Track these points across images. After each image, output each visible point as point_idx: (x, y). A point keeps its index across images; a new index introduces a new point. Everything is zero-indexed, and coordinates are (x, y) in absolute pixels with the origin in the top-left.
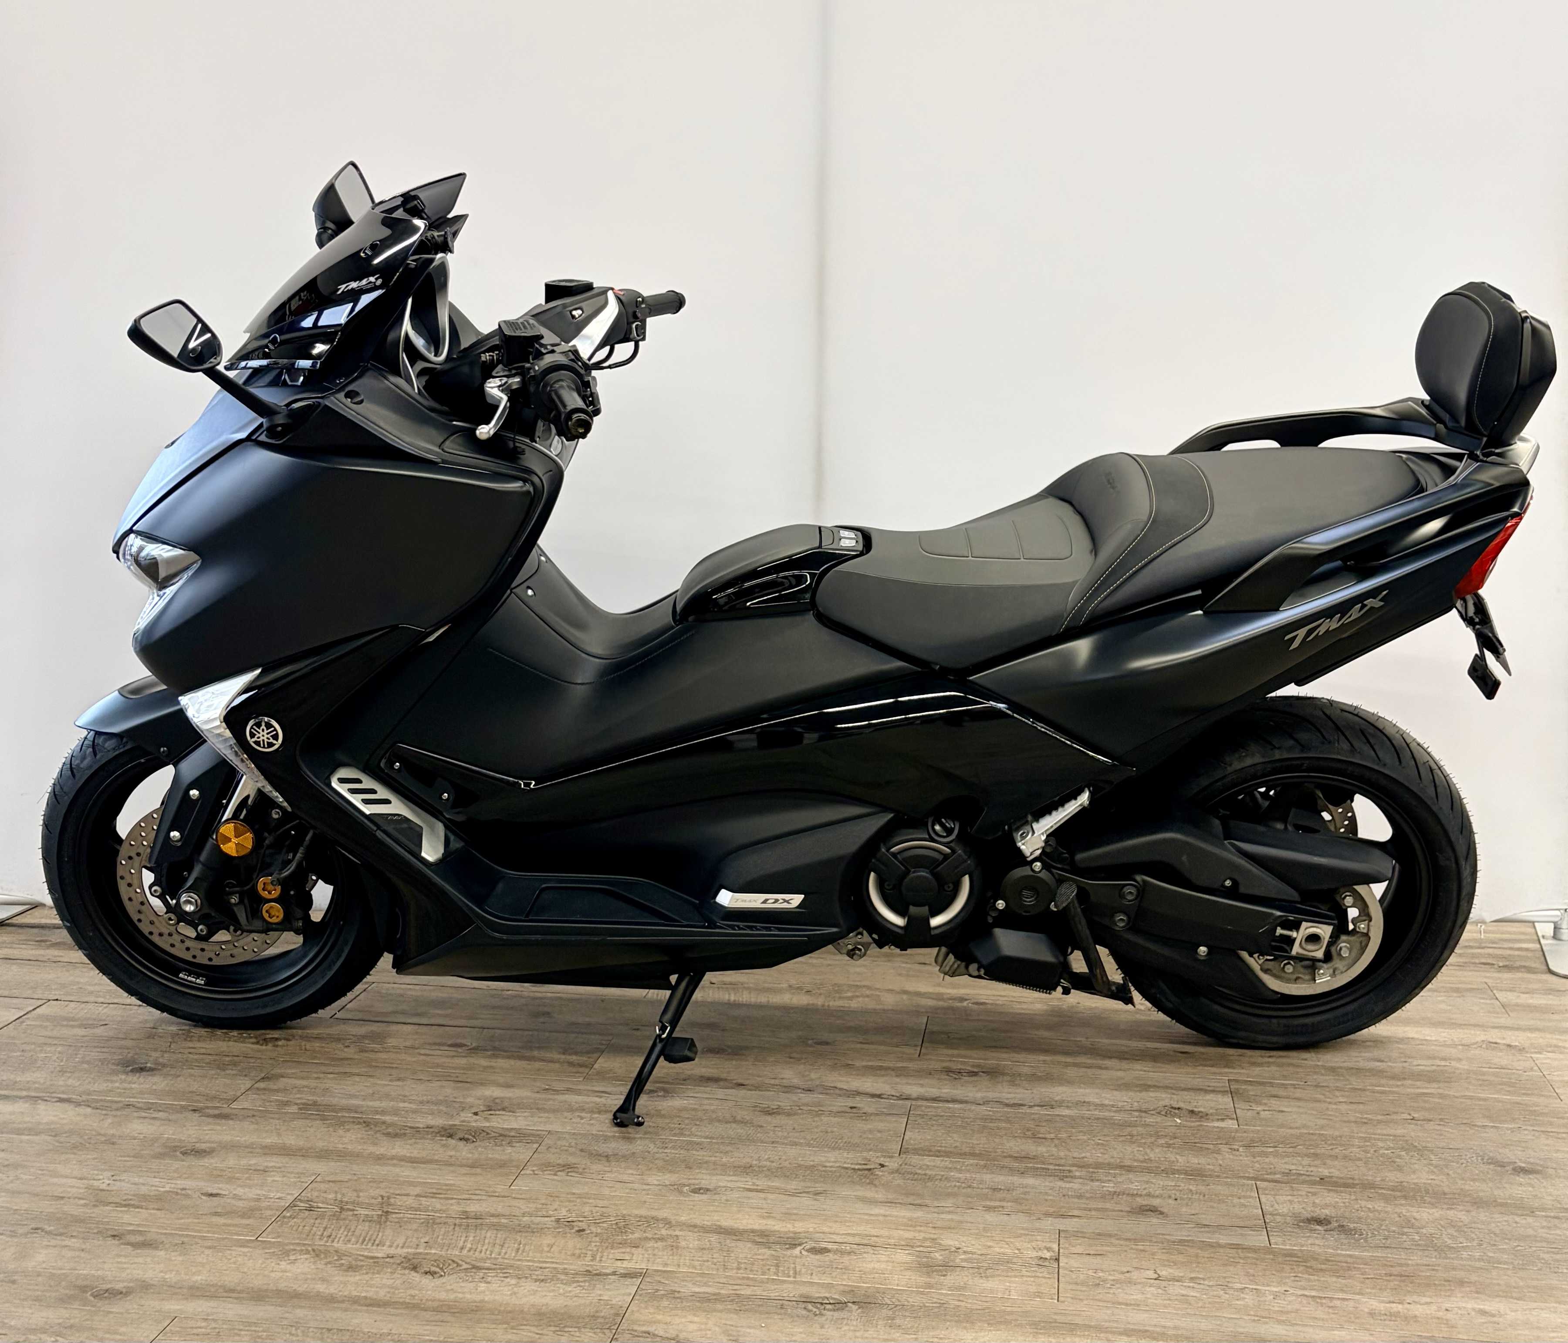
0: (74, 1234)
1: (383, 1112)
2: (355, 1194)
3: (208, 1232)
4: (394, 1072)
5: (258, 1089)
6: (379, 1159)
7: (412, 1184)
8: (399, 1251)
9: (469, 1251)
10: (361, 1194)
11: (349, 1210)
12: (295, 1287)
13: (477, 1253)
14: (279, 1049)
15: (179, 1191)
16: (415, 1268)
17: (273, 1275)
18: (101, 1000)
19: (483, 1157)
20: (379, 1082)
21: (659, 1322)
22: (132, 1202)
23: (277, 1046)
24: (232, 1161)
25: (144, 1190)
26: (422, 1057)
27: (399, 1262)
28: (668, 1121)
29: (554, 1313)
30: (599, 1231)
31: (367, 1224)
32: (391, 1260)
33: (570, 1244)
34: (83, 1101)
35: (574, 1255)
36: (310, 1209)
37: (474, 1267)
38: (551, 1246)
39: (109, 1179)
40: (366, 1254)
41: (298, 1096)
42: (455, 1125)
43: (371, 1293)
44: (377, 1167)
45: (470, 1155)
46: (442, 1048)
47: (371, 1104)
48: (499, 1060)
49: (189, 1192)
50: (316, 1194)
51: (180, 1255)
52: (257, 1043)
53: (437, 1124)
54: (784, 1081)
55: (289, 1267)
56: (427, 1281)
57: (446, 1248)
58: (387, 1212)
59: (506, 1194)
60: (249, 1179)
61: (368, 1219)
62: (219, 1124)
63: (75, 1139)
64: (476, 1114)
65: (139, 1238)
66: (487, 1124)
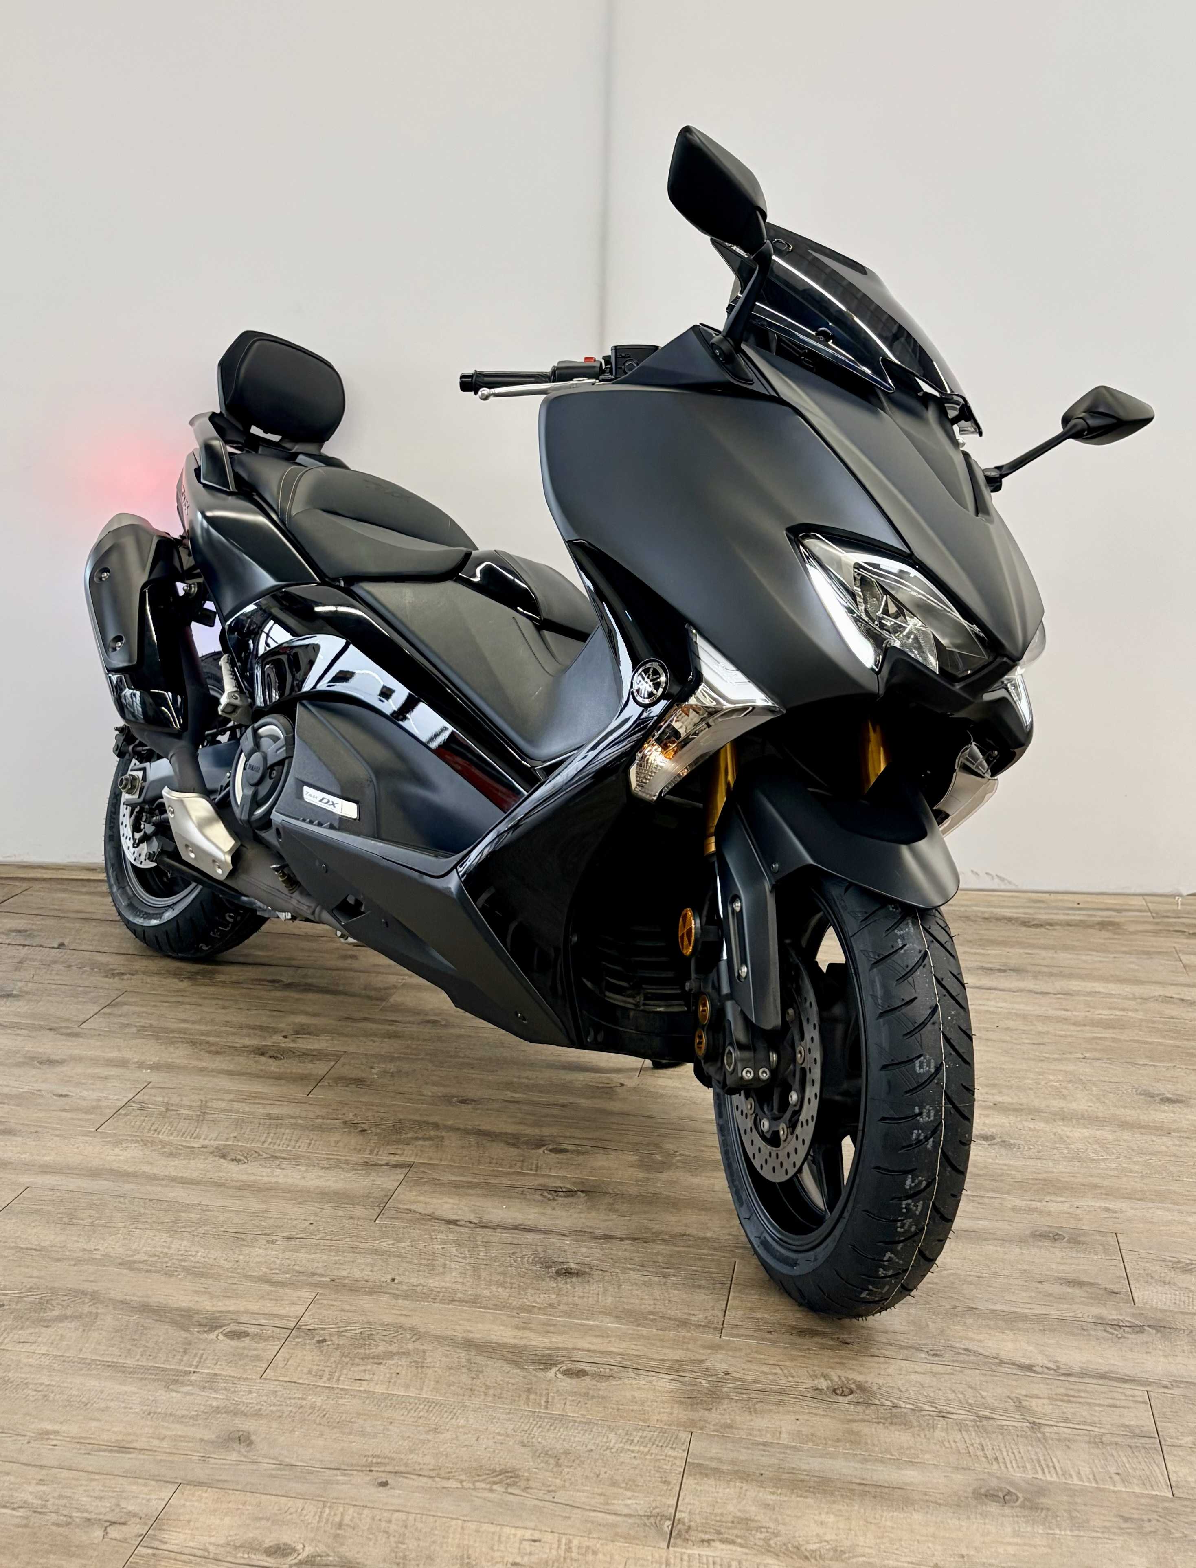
1: (208, 1034)
2: (179, 1099)
3: (58, 1124)
4: (221, 1002)
5: (104, 1014)
6: (201, 1071)
7: (226, 1091)
8: (212, 1142)
9: (269, 1144)
10: (184, 1098)
11: (173, 1110)
12: (125, 1167)
13: (276, 1147)
14: (124, 982)
15: (35, 1092)
16: (224, 1156)
17: (108, 1158)
19: (289, 1071)
20: (207, 1010)
21: (419, 1202)
23: (123, 979)
24: (79, 1069)
26: (245, 991)
27: (211, 1151)
29: (335, 1193)
30: (378, 1131)
31: (187, 1121)
32: (205, 1150)
33: (353, 1141)
35: (355, 1149)
36: (141, 1109)
37: (273, 1156)
38: (338, 1142)
40: (184, 1144)
41: (137, 1020)
42: (267, 1046)
43: (186, 1174)
44: (199, 1078)
45: (277, 1070)
46: (261, 983)
47: (198, 1027)
48: (309, 994)
49: (43, 1092)
50: (146, 1097)
51: (34, 1141)
52: (106, 977)
53: (252, 1044)
55: (121, 1153)
56: (233, 1166)
57: (250, 1141)
58: (205, 1113)
59: (303, 1101)
60: (93, 1084)
61: (188, 1118)
62: (70, 1041)
64: (285, 1037)
66: (294, 1045)
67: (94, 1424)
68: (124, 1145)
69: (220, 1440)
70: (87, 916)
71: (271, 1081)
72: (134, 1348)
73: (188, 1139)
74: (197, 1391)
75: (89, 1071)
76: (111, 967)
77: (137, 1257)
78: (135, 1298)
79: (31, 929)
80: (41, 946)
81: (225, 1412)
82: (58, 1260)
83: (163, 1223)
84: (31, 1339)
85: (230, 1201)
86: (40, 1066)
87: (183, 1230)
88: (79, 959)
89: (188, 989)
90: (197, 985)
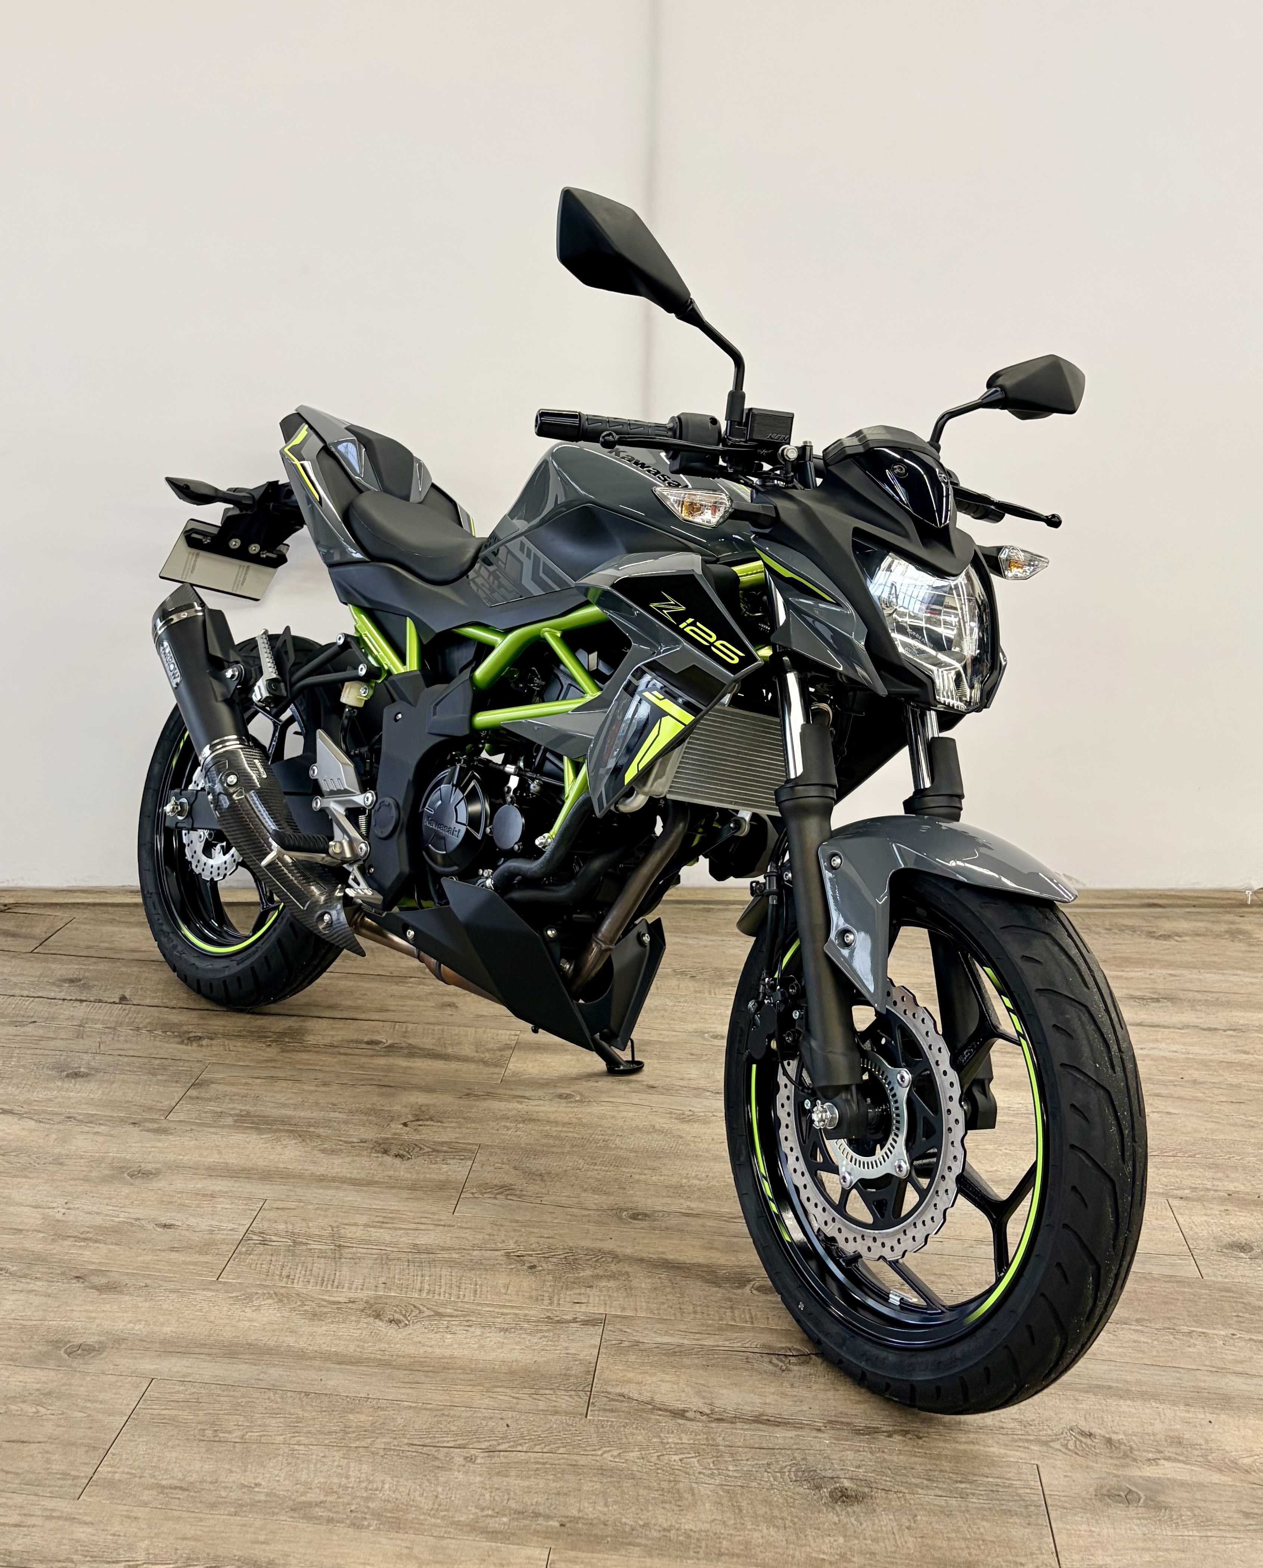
0: (38, 1276)
1: (316, 1125)
2: (304, 1225)
3: (170, 1271)
4: (320, 1075)
5: (190, 1097)
6: (321, 1180)
7: (357, 1210)
8: (360, 1294)
9: (428, 1293)
10: (311, 1224)
11: (301, 1243)
12: (265, 1339)
13: (436, 1297)
14: (204, 1049)
15: (133, 1221)
16: (378, 1315)
17: (241, 1325)
18: (26, 993)
19: (422, 1176)
20: (306, 1087)
21: (631, 1381)
22: (90, 1235)
23: (202, 1046)
24: (179, 1183)
25: (99, 1220)
26: (343, 1058)
27: (361, 1307)
28: (590, 1131)
29: (526, 1370)
30: (550, 1267)
31: (322, 1260)
32: (354, 1306)
33: (525, 1284)
34: (26, 1113)
35: (531, 1296)
36: (264, 1242)
37: (436, 1313)
38: (507, 1286)
39: (64, 1208)
40: (327, 1298)
41: (231, 1106)
42: (388, 1139)
43: (340, 1348)
44: (321, 1191)
45: (409, 1176)
46: (360, 1046)
47: (302, 1114)
48: (417, 1060)
49: (143, 1222)
50: (266, 1224)
51: (146, 1301)
52: (182, 1043)
53: (371, 1138)
54: (692, 1082)
55: (254, 1315)
56: (391, 1331)
57: (404, 1290)
58: (339, 1246)
59: (450, 1223)
60: (198, 1206)
61: (322, 1255)
62: (159, 1141)
63: (24, 1159)
64: (405, 1124)
65: (103, 1281)
66: (418, 1137)
68: (256, 1303)
71: (405, 1194)
73: (329, 1288)
75: (191, 1186)
76: (185, 1028)
77: (310, 1497)
79: (84, 978)
80: (100, 1001)
82: (213, 1506)
83: (330, 1433)
85: (404, 1391)
86: (131, 1181)
87: (357, 1444)
88: (147, 1018)
89: (279, 1058)
90: (288, 1051)
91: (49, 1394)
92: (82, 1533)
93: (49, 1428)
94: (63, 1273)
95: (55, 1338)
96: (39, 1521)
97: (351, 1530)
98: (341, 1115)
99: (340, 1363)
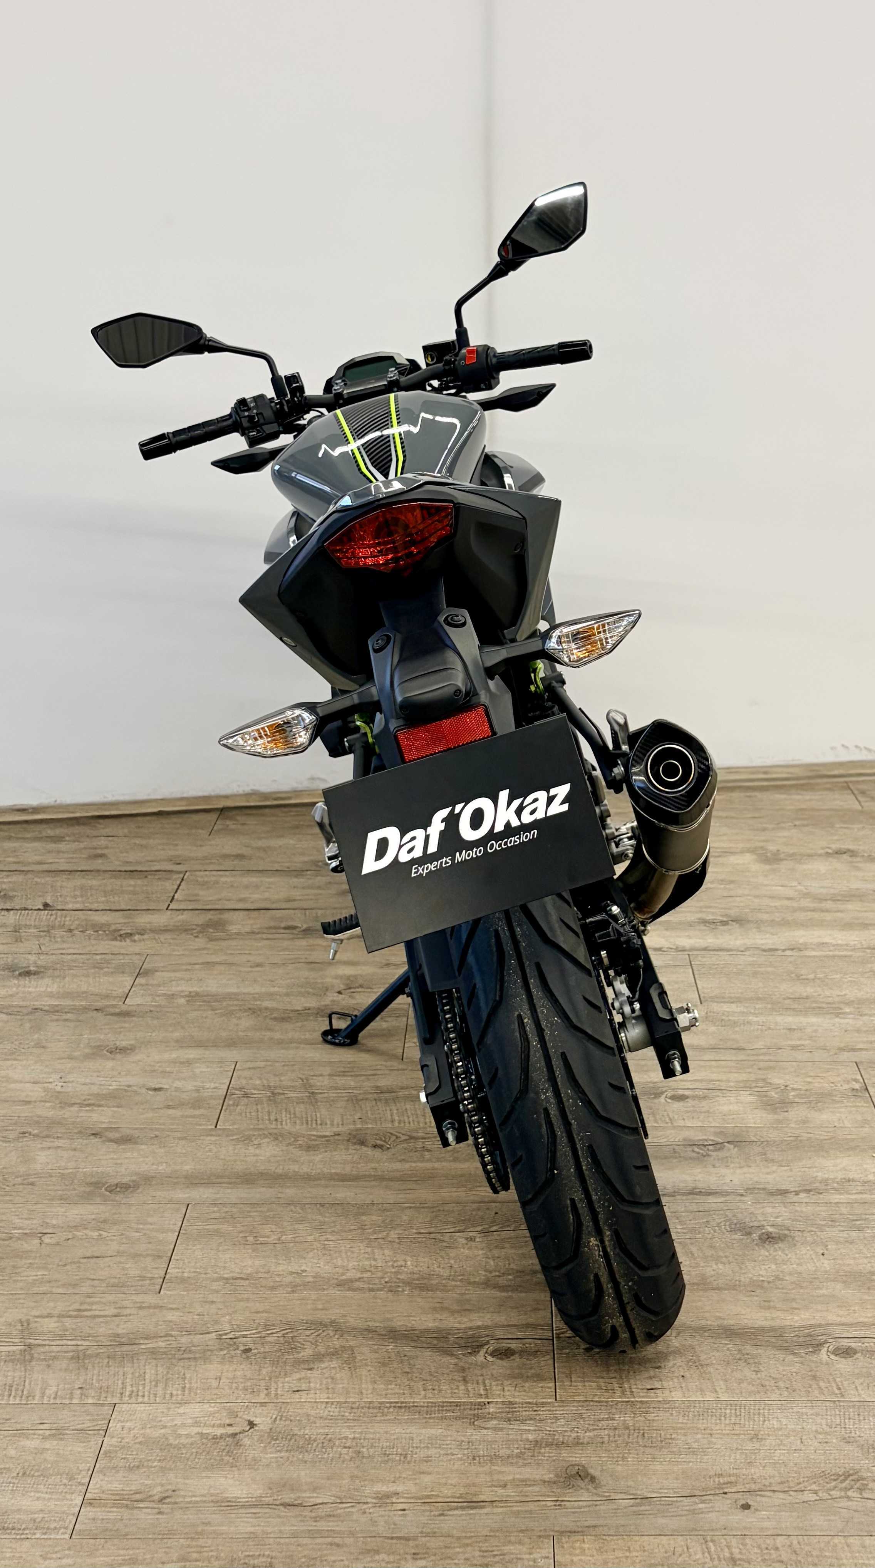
67: (427, 1479)
68: (256, 1142)
69: (562, 1480)
70: (53, 867)
72: (412, 1384)
73: (314, 1125)
74: (505, 1425)
75: (166, 1056)
76: (113, 927)
77: (350, 1275)
78: (378, 1324)
80: (25, 909)
81: (547, 1445)
82: (273, 1288)
83: (350, 1231)
84: (304, 1386)
85: (401, 1196)
86: (112, 1056)
87: (375, 1236)
88: (75, 920)
89: (209, 946)
90: (217, 940)
91: (105, 1221)
92: (172, 1316)
93: (114, 1246)
94: (80, 1132)
95: (93, 1180)
96: (133, 1311)
97: (390, 1294)
98: (281, 990)
99: (343, 1181)
